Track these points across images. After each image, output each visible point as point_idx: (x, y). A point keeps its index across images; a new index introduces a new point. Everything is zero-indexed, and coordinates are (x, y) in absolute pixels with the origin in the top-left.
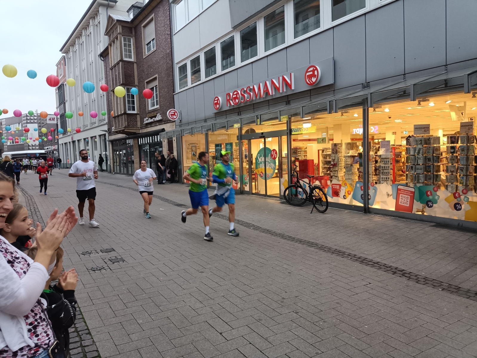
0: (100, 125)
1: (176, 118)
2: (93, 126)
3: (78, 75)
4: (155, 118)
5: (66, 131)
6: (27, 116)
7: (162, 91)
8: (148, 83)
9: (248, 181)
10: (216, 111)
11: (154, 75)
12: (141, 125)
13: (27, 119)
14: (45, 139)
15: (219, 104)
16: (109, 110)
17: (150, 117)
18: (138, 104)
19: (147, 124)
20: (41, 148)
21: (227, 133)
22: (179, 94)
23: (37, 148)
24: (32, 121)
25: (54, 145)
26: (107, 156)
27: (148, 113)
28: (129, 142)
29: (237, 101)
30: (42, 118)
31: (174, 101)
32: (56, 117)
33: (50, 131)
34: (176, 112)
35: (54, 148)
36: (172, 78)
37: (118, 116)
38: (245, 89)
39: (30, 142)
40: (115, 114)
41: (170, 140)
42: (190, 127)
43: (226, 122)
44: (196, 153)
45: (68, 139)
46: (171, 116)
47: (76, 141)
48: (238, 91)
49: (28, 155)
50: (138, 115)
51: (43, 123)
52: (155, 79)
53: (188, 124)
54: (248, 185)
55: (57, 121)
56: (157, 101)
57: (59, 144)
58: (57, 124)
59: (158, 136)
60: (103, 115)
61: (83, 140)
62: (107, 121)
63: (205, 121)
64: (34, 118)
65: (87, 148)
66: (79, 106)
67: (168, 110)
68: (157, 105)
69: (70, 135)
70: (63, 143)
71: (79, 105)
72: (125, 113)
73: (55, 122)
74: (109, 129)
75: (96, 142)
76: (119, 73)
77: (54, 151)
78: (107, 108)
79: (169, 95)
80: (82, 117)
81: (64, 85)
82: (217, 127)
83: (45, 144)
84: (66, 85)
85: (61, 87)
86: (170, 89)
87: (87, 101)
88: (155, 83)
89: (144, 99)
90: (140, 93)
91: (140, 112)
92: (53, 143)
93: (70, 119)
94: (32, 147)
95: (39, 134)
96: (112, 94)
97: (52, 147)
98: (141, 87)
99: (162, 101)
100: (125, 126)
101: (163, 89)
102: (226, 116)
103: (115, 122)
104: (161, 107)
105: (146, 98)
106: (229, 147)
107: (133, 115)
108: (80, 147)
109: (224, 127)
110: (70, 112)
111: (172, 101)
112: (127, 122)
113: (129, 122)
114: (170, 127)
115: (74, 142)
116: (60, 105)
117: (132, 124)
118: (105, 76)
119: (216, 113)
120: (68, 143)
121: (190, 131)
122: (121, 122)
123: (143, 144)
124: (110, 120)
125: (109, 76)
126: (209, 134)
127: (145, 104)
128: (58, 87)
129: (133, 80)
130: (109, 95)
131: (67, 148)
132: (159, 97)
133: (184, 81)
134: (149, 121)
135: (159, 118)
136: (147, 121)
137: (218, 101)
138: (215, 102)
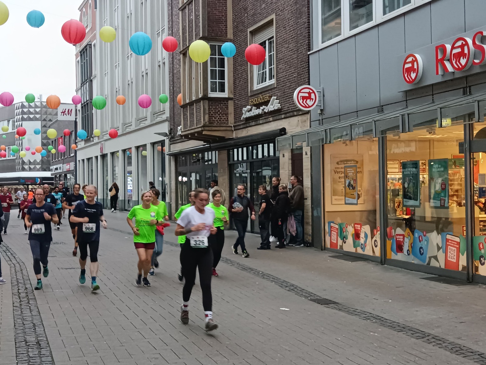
0: (154, 122)
1: (313, 105)
2: (141, 124)
3: (118, 26)
4: (267, 105)
5: (91, 136)
6: (23, 106)
7: (283, 49)
8: (253, 33)
10: (408, 87)
11: (267, 17)
12: (235, 123)
13: (23, 113)
14: (53, 151)
15: (416, 71)
16: (173, 93)
17: (255, 105)
18: (232, 79)
19: (248, 119)
20: (45, 167)
21: (433, 136)
22: (320, 52)
23: (38, 167)
24: (32, 116)
25: (68, 163)
26: (165, 185)
27: (251, 96)
28: (210, 158)
29: (463, 61)
30: (51, 110)
31: (309, 69)
32: (73, 107)
33: (63, 135)
34: (314, 92)
35: (68, 167)
36: (306, 20)
37: (191, 104)
38: (485, 33)
39: (25, 155)
41: (296, 152)
42: (346, 123)
43: (439, 110)
44: (355, 181)
45: (94, 152)
46: (301, 101)
47: (109, 155)
48: (466, 38)
49: (22, 181)
50: (230, 102)
51: (50, 120)
52: (270, 23)
53: (340, 116)
55: (76, 115)
56: (271, 70)
57: (78, 160)
58: (76, 122)
59: (271, 145)
60: (162, 101)
61: (120, 154)
62: (167, 114)
63: (381, 109)
64: (35, 110)
65: (129, 169)
66: (117, 86)
67: (296, 89)
68: (270, 78)
69: (97, 144)
70: (85, 157)
71: (118, 84)
72: (205, 98)
73: (72, 118)
74: (171, 131)
75: (145, 157)
76: (197, 16)
77: (68, 174)
78: (170, 88)
79: (299, 56)
80: (121, 106)
81: (91, 47)
82: (414, 121)
83: (52, 160)
84: (94, 45)
85: (86, 50)
86: (301, 43)
87: (133, 76)
88: (268, 31)
89: (244, 67)
90: (237, 54)
91: (235, 94)
92: (67, 157)
93: (100, 110)
94: (29, 165)
95: (43, 141)
96: (180, 59)
97: (65, 165)
98: (239, 41)
99: (282, 71)
100: (204, 124)
101: (285, 44)
102: (433, 97)
103: (184, 116)
104: (280, 82)
105: (248, 64)
106: (439, 170)
107: (221, 101)
108: (115, 167)
109: (433, 121)
110: (101, 97)
111: (305, 68)
112: (209, 115)
113: (213, 115)
114: (298, 126)
115: (104, 156)
116: (83, 85)
117: (218, 120)
118: (169, 24)
119: (406, 92)
120: (94, 159)
121: (347, 132)
122: (196, 115)
123: (239, 162)
124: (175, 112)
125: (176, 25)
126: (388, 139)
127: (246, 76)
128: (80, 50)
129: (224, 29)
130: (175, 63)
131: (92, 167)
132: (277, 61)
133: (332, 24)
134: (254, 113)
135: (274, 107)
136: (249, 112)
137: (415, 63)
138: (407, 66)
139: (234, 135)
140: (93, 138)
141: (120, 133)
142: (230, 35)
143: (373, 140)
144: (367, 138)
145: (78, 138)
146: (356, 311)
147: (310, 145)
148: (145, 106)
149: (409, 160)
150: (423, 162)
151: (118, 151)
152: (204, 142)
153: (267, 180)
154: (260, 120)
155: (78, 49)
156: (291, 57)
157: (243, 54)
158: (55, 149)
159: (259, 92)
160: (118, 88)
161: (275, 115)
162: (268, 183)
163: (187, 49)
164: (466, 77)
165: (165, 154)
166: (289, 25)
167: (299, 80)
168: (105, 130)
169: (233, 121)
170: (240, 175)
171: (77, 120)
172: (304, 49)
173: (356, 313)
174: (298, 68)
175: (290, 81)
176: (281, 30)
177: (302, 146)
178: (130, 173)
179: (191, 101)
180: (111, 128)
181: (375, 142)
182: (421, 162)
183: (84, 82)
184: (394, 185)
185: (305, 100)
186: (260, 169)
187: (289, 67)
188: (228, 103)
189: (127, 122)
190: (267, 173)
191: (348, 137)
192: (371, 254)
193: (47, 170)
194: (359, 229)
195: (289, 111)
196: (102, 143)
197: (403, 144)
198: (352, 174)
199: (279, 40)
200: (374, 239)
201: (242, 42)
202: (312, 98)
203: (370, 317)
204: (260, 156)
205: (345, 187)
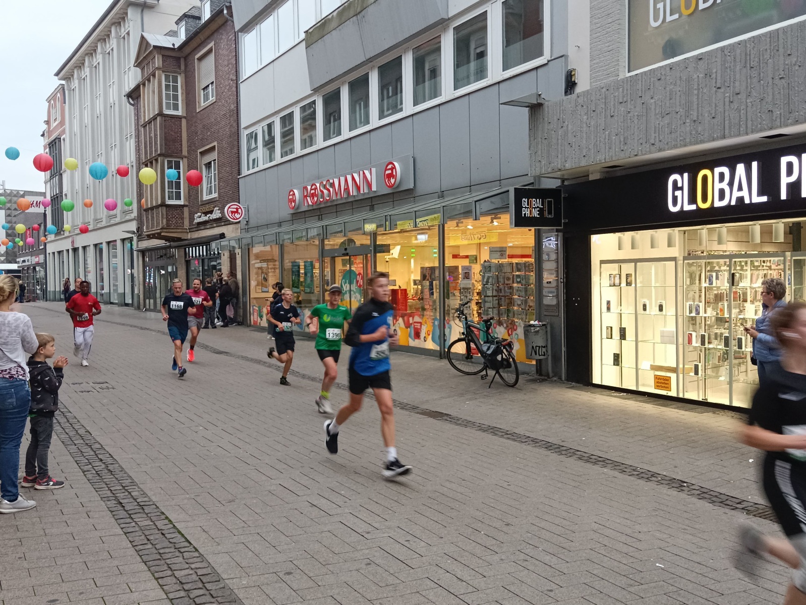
0: (123, 220)
1: (240, 217)
2: (112, 222)
4: (212, 214)
7: (223, 171)
8: (202, 154)
11: (212, 143)
15: (294, 201)
17: (204, 213)
18: (187, 188)
19: (199, 224)
26: (134, 278)
27: (201, 205)
29: (315, 199)
34: (240, 208)
38: (325, 183)
40: (147, 204)
41: (232, 252)
45: (65, 245)
46: (230, 215)
50: (185, 208)
52: (213, 148)
55: (46, 207)
56: (215, 185)
57: (48, 252)
58: (45, 215)
62: (135, 214)
68: (215, 192)
70: (56, 250)
72: (163, 205)
74: (138, 229)
76: (156, 135)
79: (232, 178)
86: (234, 168)
88: (212, 155)
91: (190, 202)
98: (192, 159)
101: (224, 167)
103: (146, 218)
107: (177, 207)
108: (87, 258)
111: (236, 188)
112: (167, 219)
113: (170, 219)
115: (75, 250)
120: (65, 252)
122: (156, 219)
123: (192, 258)
124: (141, 213)
127: (197, 189)
129: (180, 147)
131: (63, 259)
132: (218, 179)
134: (202, 219)
135: (216, 216)
136: (199, 218)
137: (294, 196)
138: (290, 197)
139: (189, 236)
140: (63, 231)
141: (90, 227)
142: (185, 153)
145: (48, 232)
147: (241, 248)
148: (111, 208)
151: (89, 245)
152: (165, 241)
154: (207, 225)
156: (228, 178)
159: (207, 203)
160: (89, 184)
161: (217, 222)
163: (148, 161)
165: (133, 249)
167: (233, 197)
168: (76, 224)
169: (188, 225)
172: (236, 173)
174: (232, 187)
175: (227, 197)
176: (221, 155)
177: (235, 248)
179: (152, 206)
180: (82, 225)
185: (234, 214)
187: (227, 186)
188: (183, 210)
189: (98, 218)
195: (224, 220)
196: (73, 237)
198: (265, 270)
199: (221, 162)
202: (239, 212)
205: (262, 279)
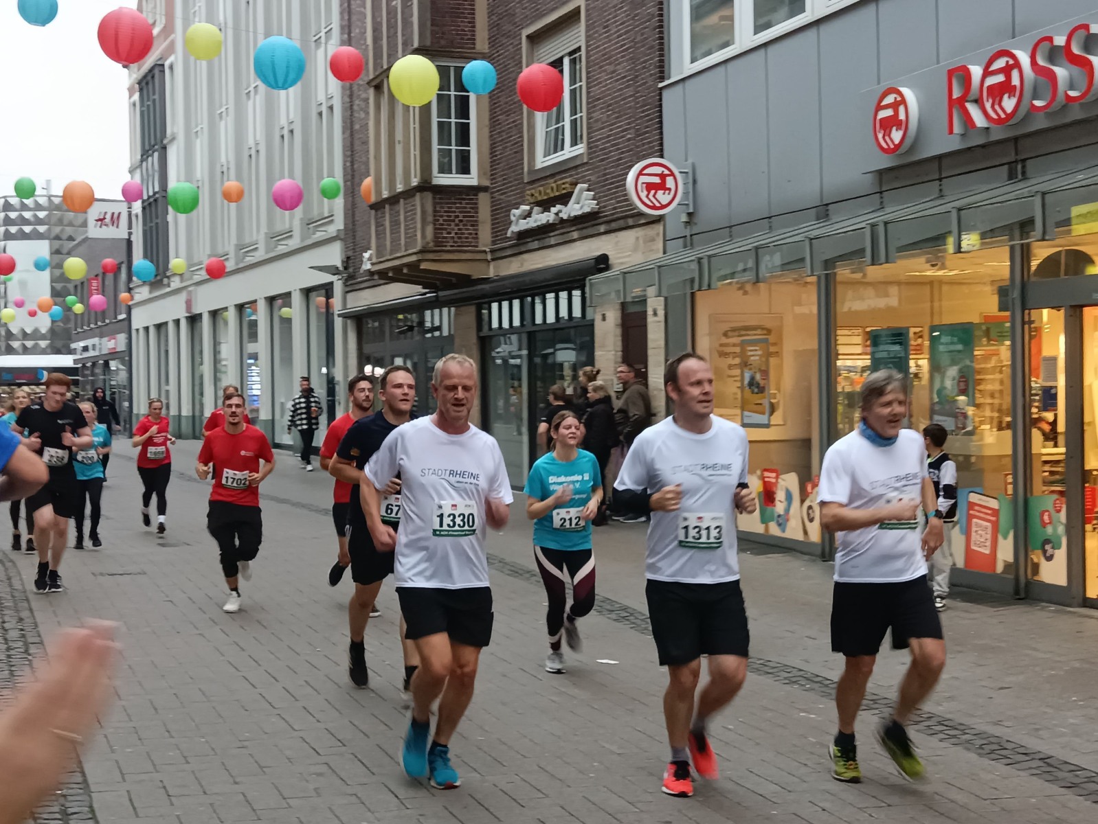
0: (310, 242)
1: (670, 202)
2: (280, 247)
3: (226, 23)
4: (565, 204)
5: (164, 273)
6: (7, 206)
7: (604, 76)
8: (535, 39)
9: (1061, 530)
10: (883, 163)
11: (567, 2)
12: (494, 243)
13: (8, 221)
14: (78, 308)
15: (903, 125)
16: (353, 176)
17: (538, 204)
18: (487, 144)
19: (524, 235)
20: (59, 344)
21: (940, 273)
22: (688, 83)
23: (43, 344)
25: (112, 335)
26: (334, 384)
27: (532, 182)
28: (437, 323)
29: (1009, 104)
30: (72, 214)
31: (661, 122)
32: (123, 208)
33: (100, 271)
34: (672, 174)
35: (111, 344)
36: (654, 10)
37: (394, 200)
38: (1060, 41)
39: (13, 318)
40: (379, 192)
41: (632, 309)
42: (744, 244)
44: (765, 373)
45: (172, 309)
46: (643, 195)
47: (206, 319)
48: (1016, 52)
49: (7, 376)
50: (481, 195)
51: (71, 239)
52: (573, 16)
53: (730, 229)
54: (1061, 555)
55: (130, 227)
56: (574, 123)
57: (134, 327)
58: (129, 243)
59: (577, 294)
60: (328, 194)
61: (231, 315)
62: (339, 224)
63: (823, 211)
64: (35, 216)
65: (251, 348)
66: (224, 159)
67: (631, 167)
68: (574, 143)
69: (178, 291)
70: (151, 322)
71: (226, 154)
72: (426, 186)
73: (121, 233)
74: (347, 262)
75: (287, 322)
77: (112, 360)
78: (345, 165)
79: (638, 92)
80: (233, 205)
81: (164, 71)
82: (899, 239)
83: (76, 330)
84: (171, 67)
85: (153, 77)
86: (644, 62)
87: (260, 136)
88: (567, 36)
89: (513, 117)
90: (498, 88)
91: (494, 179)
92: (111, 323)
93: (184, 215)
94: (24, 339)
95: (54, 284)
96: (368, 99)
97: (105, 339)
98: (502, 59)
99: (599, 125)
100: (423, 247)
101: (607, 64)
102: (940, 185)
103: (377, 227)
104: (595, 152)
105: (521, 109)
106: (952, 348)
107: (460, 193)
108: (220, 343)
109: (940, 239)
110: (187, 185)
111: (651, 120)
112: (435, 224)
113: (442, 225)
114: (635, 249)
115: (194, 320)
116: (145, 157)
117: (453, 237)
118: (342, 19)
119: (881, 174)
120: (171, 327)
121: (746, 263)
122: (406, 226)
123: (500, 332)
124: (357, 219)
125: (359, 20)
126: (839, 278)
127: (519, 138)
128: (140, 78)
129: (469, 31)
130: (355, 107)
131: (167, 345)
132: (588, 103)
133: (713, 19)
134: (535, 221)
135: (581, 208)
136: (525, 219)
137: (902, 109)
138: (883, 114)
139: (492, 271)
140: (168, 277)
141: (230, 265)
142: (482, 44)
143: (807, 283)
144: (790, 276)
145: (134, 279)
146: (766, 666)
147: (665, 293)
148: (288, 207)
149: (885, 327)
150: (918, 330)
151: (226, 308)
152: (424, 288)
153: (565, 373)
154: (550, 237)
155: (135, 76)
156: (621, 95)
157: (511, 86)
158: (82, 302)
159: (548, 174)
160: (225, 164)
161: (584, 225)
162: (568, 379)
163: (384, 75)
164: (1016, 139)
165: (333, 314)
166: (616, 22)
167: (637, 147)
168: (196, 261)
169: (489, 240)
170: (505, 361)
171: (133, 238)
172: (651, 75)
173: (766, 669)
174: (637, 120)
175: (618, 149)
176: (596, 32)
177: (645, 296)
178: (255, 356)
179: (393, 194)
180: (210, 256)
181: (809, 286)
182: (912, 330)
183: (148, 151)
184: (852, 383)
185: (653, 192)
186: (549, 348)
187: (617, 118)
188: (477, 199)
189: (247, 240)
190: (566, 356)
191: (750, 276)
192: (800, 537)
193: (63, 350)
194: (773, 480)
195: (615, 216)
196: (190, 289)
197: (870, 292)
198: (757, 358)
199: (594, 54)
200: (807, 503)
201: (508, 60)
202: (668, 186)
203: (801, 678)
204: (551, 319)
205: (742, 388)
